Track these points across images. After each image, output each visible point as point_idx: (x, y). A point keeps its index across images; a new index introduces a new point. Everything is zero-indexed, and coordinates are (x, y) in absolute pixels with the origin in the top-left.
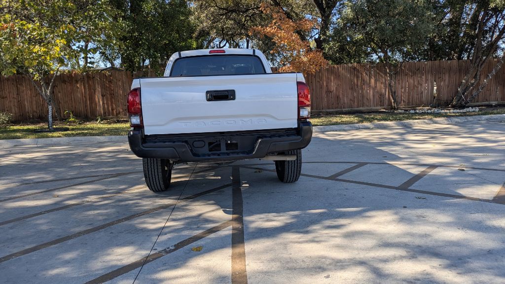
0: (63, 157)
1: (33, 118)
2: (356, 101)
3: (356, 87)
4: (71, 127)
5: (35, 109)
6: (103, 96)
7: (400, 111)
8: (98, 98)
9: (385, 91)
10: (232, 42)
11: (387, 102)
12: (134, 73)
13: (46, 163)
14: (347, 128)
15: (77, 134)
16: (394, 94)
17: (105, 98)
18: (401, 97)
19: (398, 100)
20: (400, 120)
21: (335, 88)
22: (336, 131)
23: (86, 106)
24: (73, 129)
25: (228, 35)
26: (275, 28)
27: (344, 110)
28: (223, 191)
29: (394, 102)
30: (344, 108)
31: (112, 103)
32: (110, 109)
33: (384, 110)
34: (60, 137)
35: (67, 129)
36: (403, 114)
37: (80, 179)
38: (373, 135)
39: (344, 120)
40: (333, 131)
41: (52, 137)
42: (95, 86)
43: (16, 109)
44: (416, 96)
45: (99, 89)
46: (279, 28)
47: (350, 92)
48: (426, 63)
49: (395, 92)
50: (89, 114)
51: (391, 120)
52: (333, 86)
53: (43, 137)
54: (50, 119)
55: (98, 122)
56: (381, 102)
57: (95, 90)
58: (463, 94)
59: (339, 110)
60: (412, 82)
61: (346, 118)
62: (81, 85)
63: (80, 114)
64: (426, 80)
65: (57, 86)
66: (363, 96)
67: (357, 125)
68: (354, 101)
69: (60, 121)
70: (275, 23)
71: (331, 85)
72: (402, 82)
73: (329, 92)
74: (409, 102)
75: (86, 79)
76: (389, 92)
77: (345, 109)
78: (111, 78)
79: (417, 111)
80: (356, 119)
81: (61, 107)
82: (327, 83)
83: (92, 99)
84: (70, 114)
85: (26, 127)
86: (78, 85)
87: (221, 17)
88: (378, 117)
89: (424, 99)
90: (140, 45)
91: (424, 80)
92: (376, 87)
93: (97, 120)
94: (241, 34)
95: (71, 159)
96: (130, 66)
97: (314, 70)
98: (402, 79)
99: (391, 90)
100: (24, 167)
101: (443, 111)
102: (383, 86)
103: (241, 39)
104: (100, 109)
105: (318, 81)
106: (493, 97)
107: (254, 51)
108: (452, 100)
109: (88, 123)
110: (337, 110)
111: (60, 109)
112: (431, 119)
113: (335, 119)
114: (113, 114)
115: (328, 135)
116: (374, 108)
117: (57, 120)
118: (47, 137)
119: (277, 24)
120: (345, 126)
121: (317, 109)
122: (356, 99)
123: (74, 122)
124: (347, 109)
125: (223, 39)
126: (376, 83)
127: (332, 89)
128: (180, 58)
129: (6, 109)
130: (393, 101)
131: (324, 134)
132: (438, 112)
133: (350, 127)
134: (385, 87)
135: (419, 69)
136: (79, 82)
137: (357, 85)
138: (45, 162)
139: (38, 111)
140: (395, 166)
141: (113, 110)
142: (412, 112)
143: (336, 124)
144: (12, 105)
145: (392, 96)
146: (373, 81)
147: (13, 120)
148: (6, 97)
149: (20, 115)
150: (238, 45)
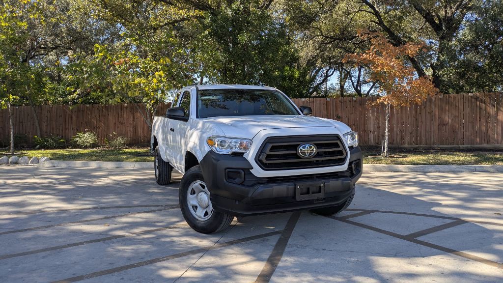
3: (478, 120)
5: (146, 135)
22: (443, 172)
26: (373, 54)
27: (461, 146)
28: (268, 240)
30: (462, 144)
38: (490, 181)
39: (456, 158)
40: (439, 172)
43: (132, 134)
46: (379, 54)
52: (448, 118)
53: (141, 161)
59: (454, 146)
61: (460, 157)
66: (488, 131)
67: (472, 166)
68: (475, 137)
70: (373, 49)
71: (445, 117)
73: (442, 124)
77: (463, 146)
80: (473, 159)
82: (440, 114)
85: (133, 150)
87: (328, 45)
103: (352, 68)
105: (429, 113)
110: (452, 146)
113: (445, 158)
115: (430, 177)
119: (375, 50)
124: (465, 146)
125: (331, 68)
127: (447, 122)
129: (123, 133)
131: (425, 175)
137: (480, 118)
143: (446, 163)
144: (128, 130)
146: (502, 113)
147: (128, 143)
148: (124, 123)
149: (134, 139)
150: (349, 73)
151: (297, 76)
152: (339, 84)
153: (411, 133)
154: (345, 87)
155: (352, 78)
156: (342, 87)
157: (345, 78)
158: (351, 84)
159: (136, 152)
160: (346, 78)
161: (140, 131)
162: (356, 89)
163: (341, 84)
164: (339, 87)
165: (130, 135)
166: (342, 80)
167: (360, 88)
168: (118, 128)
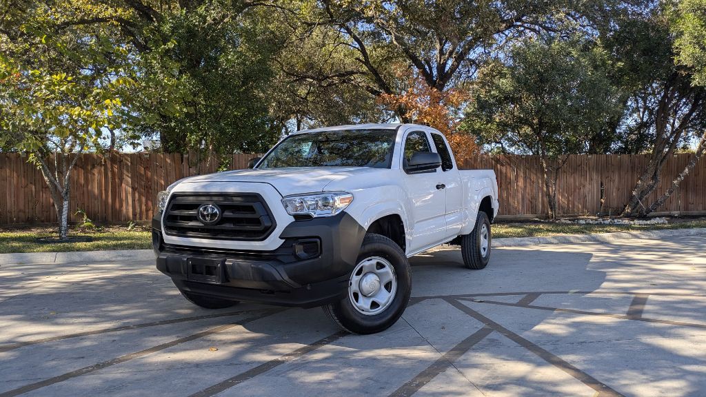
1: (17, 221)
6: (134, 189)
7: (564, 221)
8: (126, 191)
12: (186, 156)
17: (136, 192)
24: (100, 239)
29: (551, 208)
31: (147, 199)
32: (144, 208)
33: (538, 220)
35: (91, 239)
42: (122, 174)
44: (577, 200)
45: (128, 179)
50: (110, 215)
54: (64, 223)
55: (130, 228)
56: (532, 207)
57: (121, 180)
58: (641, 199)
60: (573, 181)
63: (96, 215)
64: (591, 180)
66: (508, 200)
72: (560, 181)
74: (569, 210)
75: (109, 163)
78: (149, 162)
83: (116, 193)
84: (83, 215)
89: (588, 205)
91: (588, 180)
92: (525, 187)
93: (128, 226)
102: (535, 186)
104: (128, 209)
106: (674, 205)
108: (624, 209)
116: (525, 216)
126: (525, 181)
130: (549, 207)
135: (581, 165)
139: (27, 211)
141: (147, 211)
145: (549, 200)
146: (522, 179)
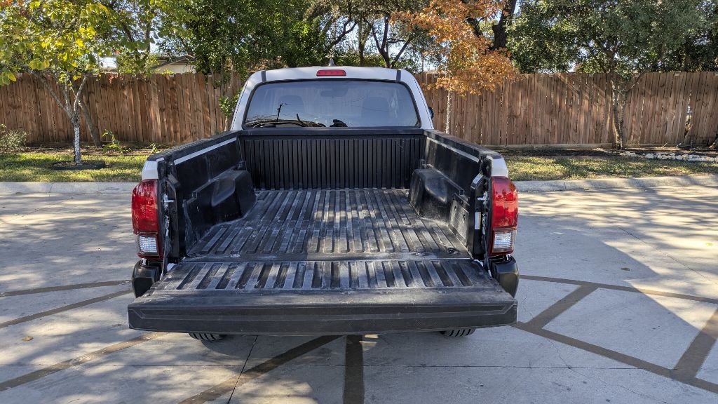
0: (77, 226)
1: (58, 140)
2: (556, 134)
3: (557, 110)
4: (110, 159)
5: (61, 127)
6: (162, 110)
7: (628, 153)
8: (154, 112)
9: (606, 118)
10: (363, 23)
11: (606, 136)
12: (210, 76)
13: (46, 241)
14: (544, 188)
15: (114, 176)
16: (621, 124)
17: (164, 113)
18: (631, 129)
19: (627, 134)
20: (634, 174)
21: (523, 111)
23: (136, 124)
24: (112, 165)
25: (357, 12)
26: (434, 14)
27: (535, 147)
29: (619, 138)
31: (175, 122)
32: (172, 129)
33: (602, 150)
34: (87, 181)
35: (102, 165)
36: (636, 160)
37: (84, 290)
38: (592, 208)
41: (75, 181)
42: (149, 93)
43: (35, 125)
44: (655, 128)
45: (155, 99)
47: (547, 117)
48: (676, 74)
49: (622, 122)
50: (141, 137)
51: (619, 174)
52: (520, 107)
53: (61, 180)
54: (76, 149)
55: (152, 150)
56: (597, 135)
57: (149, 101)
60: (652, 105)
62: (129, 93)
63: (127, 135)
64: (676, 102)
65: (93, 93)
66: (568, 126)
67: (561, 183)
68: (552, 134)
69: (98, 146)
71: (517, 107)
72: (635, 105)
73: (513, 116)
74: (643, 138)
75: (136, 83)
76: (611, 120)
77: (537, 146)
78: (174, 83)
79: (659, 157)
80: (558, 169)
81: (99, 125)
82: (511, 102)
83: (145, 113)
84: (111, 136)
86: (125, 93)
88: (595, 165)
89: (668, 134)
90: (218, 33)
91: (671, 103)
92: (590, 111)
94: (377, 12)
95: (88, 232)
96: (204, 66)
97: (494, 85)
98: (634, 101)
99: (616, 118)
100: (8, 248)
101: (703, 159)
102: (602, 110)
104: (157, 129)
105: (496, 99)
107: (399, 73)
108: (716, 138)
109: (137, 152)
110: (524, 146)
111: (97, 127)
112: (685, 176)
113: (523, 167)
114: (176, 138)
116: (585, 146)
117: (93, 144)
118: (68, 180)
120: (541, 183)
121: (491, 144)
122: (556, 129)
123: (117, 150)
125: (350, 20)
126: (590, 105)
127: (519, 113)
128: (265, 83)
129: (20, 125)
130: (617, 135)
132: (694, 160)
133: (551, 185)
134: (606, 111)
135: (664, 85)
136: (127, 87)
137: (560, 107)
138: (46, 237)
140: (652, 300)
141: (175, 132)
142: (650, 156)
144: (28, 118)
145: (617, 128)
146: (586, 102)
147: (29, 141)
148: (20, 107)
149: (40, 135)
150: (371, 26)
151: (305, 32)
152: (358, 43)
153: (472, 128)
154: (365, 47)
155: (377, 35)
156: (361, 47)
157: (367, 32)
158: (374, 42)
159: (47, 160)
160: (368, 34)
161: (50, 120)
162: (381, 51)
163: (360, 43)
164: (357, 46)
165: (32, 126)
166: (363, 37)
167: (387, 49)
168: (8, 114)
